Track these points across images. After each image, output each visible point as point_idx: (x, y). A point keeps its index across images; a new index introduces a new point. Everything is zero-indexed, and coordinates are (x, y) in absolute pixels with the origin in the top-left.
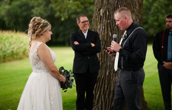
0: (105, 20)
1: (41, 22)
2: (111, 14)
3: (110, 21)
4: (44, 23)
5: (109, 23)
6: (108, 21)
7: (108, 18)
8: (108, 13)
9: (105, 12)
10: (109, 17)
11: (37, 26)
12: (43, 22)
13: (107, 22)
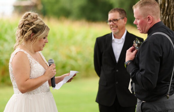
0: (162, 16)
1: (35, 23)
2: (172, 6)
3: (168, 18)
4: (38, 25)
5: (166, 21)
6: (166, 18)
7: (167, 13)
8: (166, 5)
9: (163, 3)
10: (168, 11)
11: (27, 27)
12: (38, 23)
13: (165, 20)
